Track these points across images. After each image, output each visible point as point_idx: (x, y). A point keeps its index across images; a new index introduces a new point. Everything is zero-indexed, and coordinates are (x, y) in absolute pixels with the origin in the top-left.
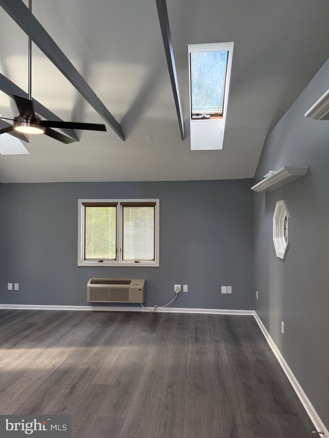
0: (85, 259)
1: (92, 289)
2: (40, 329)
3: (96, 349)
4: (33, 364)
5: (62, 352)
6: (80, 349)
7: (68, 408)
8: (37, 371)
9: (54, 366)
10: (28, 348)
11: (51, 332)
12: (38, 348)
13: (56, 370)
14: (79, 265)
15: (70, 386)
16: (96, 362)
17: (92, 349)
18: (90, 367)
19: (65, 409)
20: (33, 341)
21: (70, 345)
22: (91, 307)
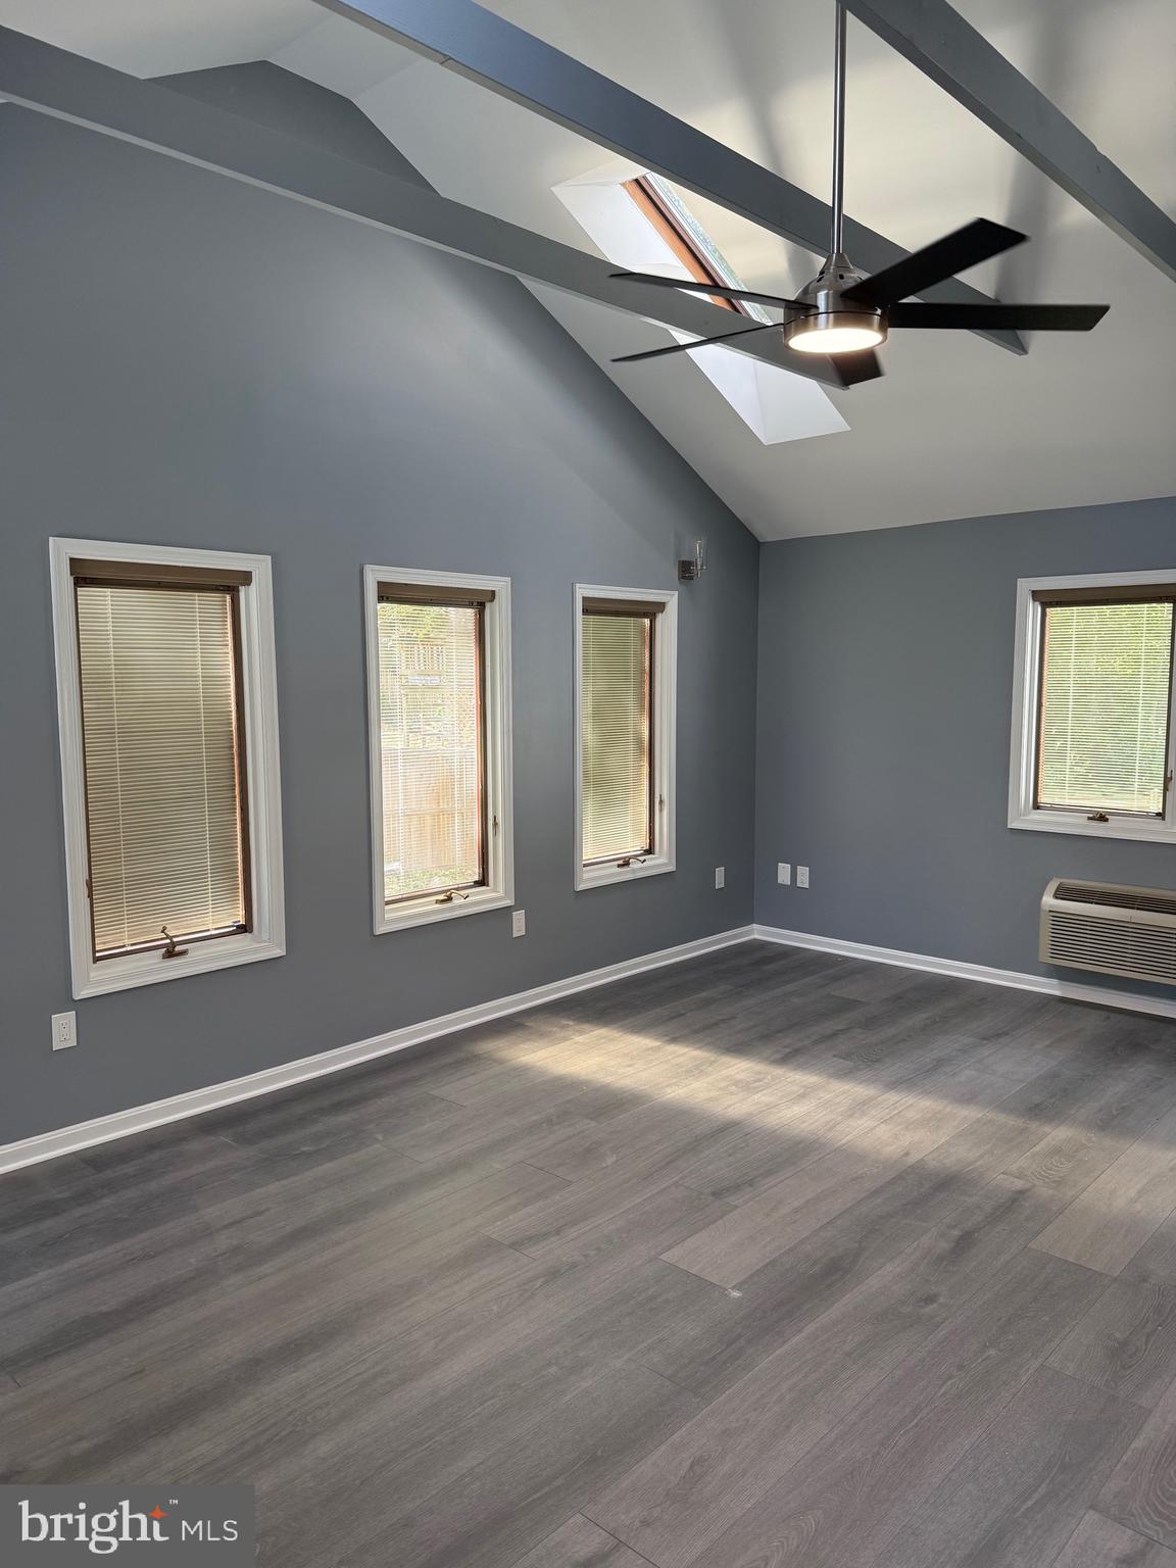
0: (1036, 806)
1: (1059, 918)
2: (871, 1023)
3: (1059, 1134)
4: (838, 1128)
5: (938, 1113)
6: (1001, 1118)
7: (941, 1300)
8: (849, 1155)
9: (907, 1154)
10: (830, 1076)
11: (904, 1040)
12: (860, 1083)
13: (912, 1167)
14: (1013, 824)
15: (956, 1233)
16: (1057, 1179)
17: (1047, 1129)
18: (1028, 1190)
19: (930, 1299)
20: (847, 1056)
21: (968, 1098)
22: (1055, 981)
